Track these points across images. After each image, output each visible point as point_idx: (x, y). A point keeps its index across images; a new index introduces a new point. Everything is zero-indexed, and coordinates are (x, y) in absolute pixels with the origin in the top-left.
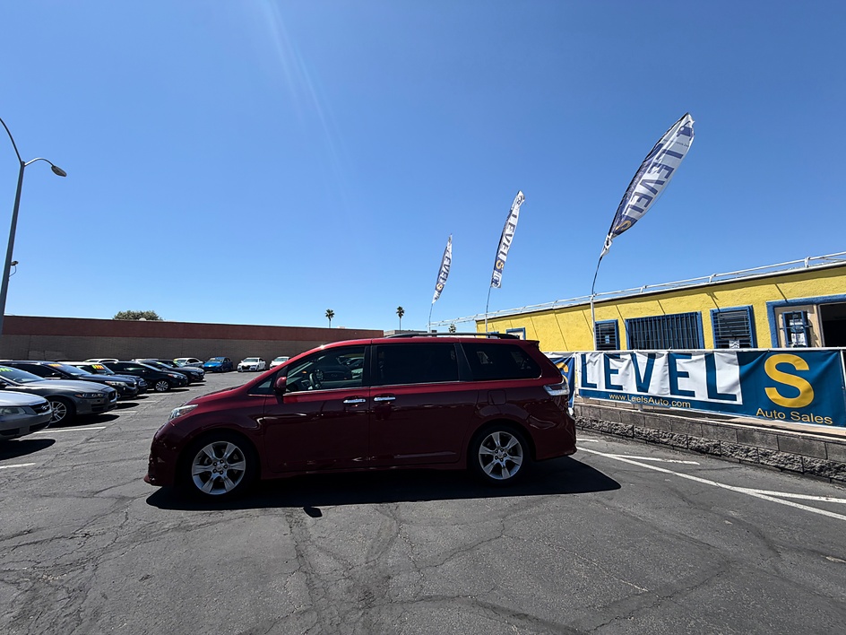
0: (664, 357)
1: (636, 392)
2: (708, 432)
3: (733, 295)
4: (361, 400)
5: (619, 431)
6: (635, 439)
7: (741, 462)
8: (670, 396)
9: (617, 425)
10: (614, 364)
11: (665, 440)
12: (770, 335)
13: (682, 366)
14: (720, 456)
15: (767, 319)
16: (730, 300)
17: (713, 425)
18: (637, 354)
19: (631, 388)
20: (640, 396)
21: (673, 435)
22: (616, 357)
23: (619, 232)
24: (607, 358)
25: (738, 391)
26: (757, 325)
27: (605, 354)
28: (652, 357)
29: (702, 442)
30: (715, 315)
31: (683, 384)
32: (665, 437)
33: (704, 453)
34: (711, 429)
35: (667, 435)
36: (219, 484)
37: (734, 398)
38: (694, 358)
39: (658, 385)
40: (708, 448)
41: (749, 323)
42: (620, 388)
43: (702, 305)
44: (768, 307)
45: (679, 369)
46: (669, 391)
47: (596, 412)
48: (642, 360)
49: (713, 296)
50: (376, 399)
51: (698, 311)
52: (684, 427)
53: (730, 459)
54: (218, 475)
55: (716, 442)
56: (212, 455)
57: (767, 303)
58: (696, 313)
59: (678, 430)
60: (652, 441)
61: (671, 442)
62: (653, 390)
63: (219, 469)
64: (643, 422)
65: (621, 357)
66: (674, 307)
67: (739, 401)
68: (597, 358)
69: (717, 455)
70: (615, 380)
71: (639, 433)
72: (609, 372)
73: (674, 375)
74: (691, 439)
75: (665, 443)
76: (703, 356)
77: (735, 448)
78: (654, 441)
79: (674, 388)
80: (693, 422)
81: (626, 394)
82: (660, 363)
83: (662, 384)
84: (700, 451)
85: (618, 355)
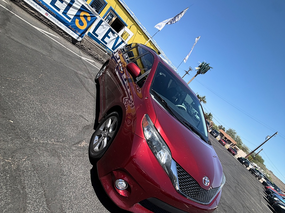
5: (96, 57)
6: (100, 61)
9: (97, 55)
10: (110, 34)
12: (104, 15)
15: (107, 11)
18: (120, 38)
19: (110, 46)
20: (111, 51)
22: (113, 33)
24: (110, 30)
26: (104, 10)
27: (110, 29)
41: (103, 8)
42: (106, 43)
44: (110, 8)
47: (92, 46)
68: (106, 27)
70: (106, 40)
71: (102, 60)
72: (106, 35)
81: (106, 46)
85: (115, 33)
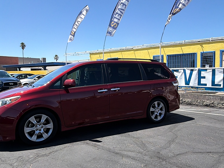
0: (197, 70)
1: (185, 85)
2: (210, 98)
3: (209, 46)
4: (105, 90)
6: (183, 104)
7: (220, 108)
8: (197, 86)
11: (194, 103)
12: (219, 62)
13: (203, 74)
14: (213, 106)
15: (219, 56)
16: (208, 48)
17: (212, 96)
18: (186, 70)
21: (198, 101)
23: (174, 14)
25: (222, 83)
26: (216, 59)
27: (172, 70)
28: (192, 70)
29: (208, 102)
30: (202, 54)
31: (203, 81)
32: (194, 102)
33: (208, 106)
34: (212, 97)
35: (195, 101)
36: (40, 136)
37: (220, 85)
38: (208, 71)
39: (194, 82)
40: (210, 104)
41: (213, 58)
43: (197, 50)
44: (220, 52)
45: (202, 75)
46: (197, 84)
48: (188, 72)
49: (202, 46)
50: (112, 90)
51: (196, 52)
52: (202, 97)
53: (217, 107)
54: (38, 131)
55: (213, 102)
56: (35, 122)
57: (220, 50)
58: (195, 53)
59: (199, 99)
60: (189, 104)
61: (197, 103)
62: (191, 84)
63: (39, 129)
64: (186, 96)
65: (179, 71)
66: (187, 50)
67: (222, 87)
69: (212, 106)
71: (184, 101)
73: (200, 77)
74: (204, 102)
75: (194, 104)
76: (212, 70)
77: (219, 103)
78: (190, 104)
79: (199, 83)
80: (205, 95)
81: (180, 86)
82: (195, 73)
83: (195, 81)
84: (207, 106)
85: (178, 70)
